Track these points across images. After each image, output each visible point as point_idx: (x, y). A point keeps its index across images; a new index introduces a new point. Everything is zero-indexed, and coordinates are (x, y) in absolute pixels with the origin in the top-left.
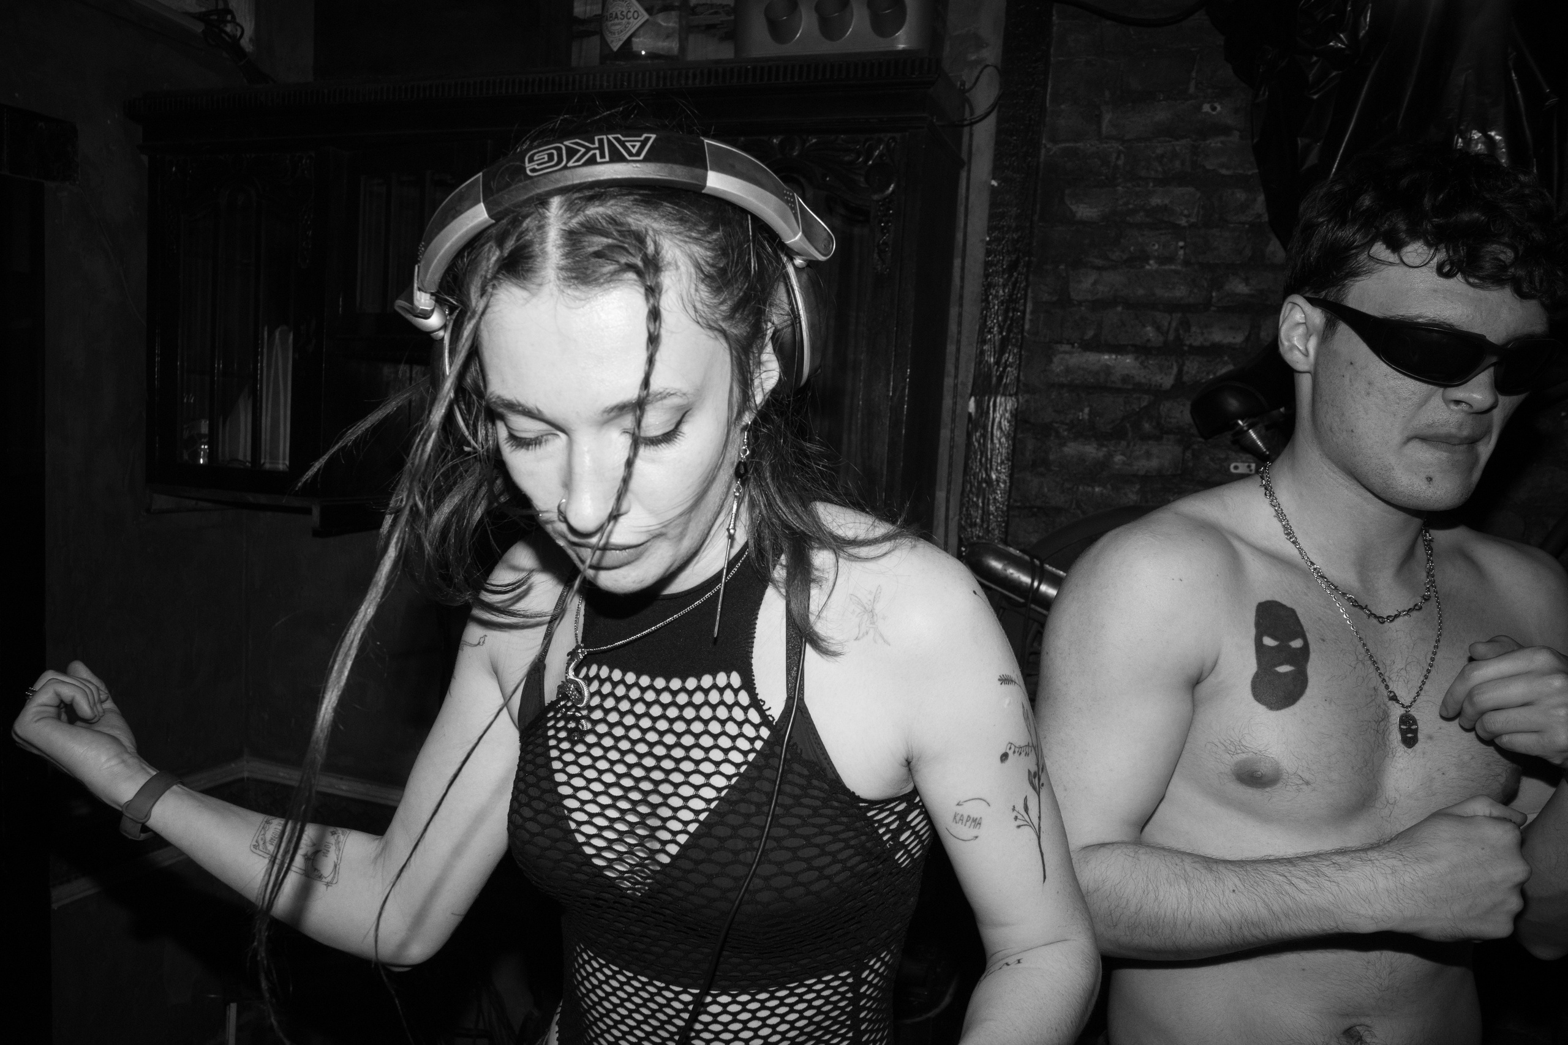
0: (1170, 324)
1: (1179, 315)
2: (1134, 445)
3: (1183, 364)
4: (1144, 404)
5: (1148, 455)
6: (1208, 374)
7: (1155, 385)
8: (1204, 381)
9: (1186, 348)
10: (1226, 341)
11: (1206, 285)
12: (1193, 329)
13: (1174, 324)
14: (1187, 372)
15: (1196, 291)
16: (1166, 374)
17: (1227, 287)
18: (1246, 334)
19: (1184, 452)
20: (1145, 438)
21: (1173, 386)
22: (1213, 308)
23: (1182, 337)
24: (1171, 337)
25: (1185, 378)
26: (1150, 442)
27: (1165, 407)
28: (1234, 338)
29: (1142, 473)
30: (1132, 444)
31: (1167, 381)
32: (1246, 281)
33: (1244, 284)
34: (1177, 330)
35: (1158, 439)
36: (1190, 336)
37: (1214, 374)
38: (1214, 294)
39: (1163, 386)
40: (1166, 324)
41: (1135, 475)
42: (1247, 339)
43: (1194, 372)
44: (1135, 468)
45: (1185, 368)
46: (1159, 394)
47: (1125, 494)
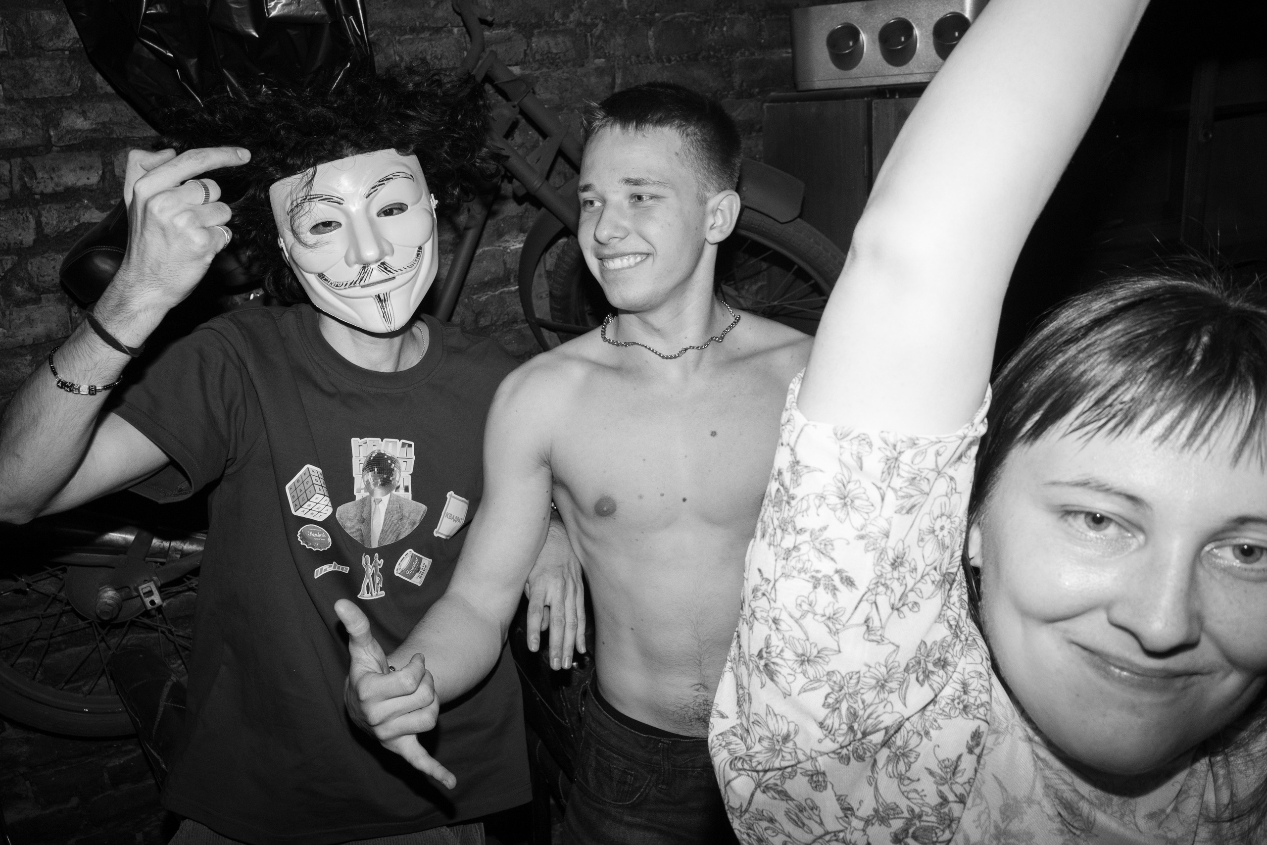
0: (10, 171)
1: (19, 160)
2: (11, 314)
3: (40, 216)
4: (9, 266)
5: (30, 321)
6: (71, 221)
7: (15, 243)
8: (68, 230)
9: (37, 197)
10: (80, 183)
11: (39, 122)
12: (40, 175)
13: (16, 171)
14: (47, 224)
15: (30, 131)
16: (23, 229)
17: (64, 124)
18: (100, 172)
19: (70, 311)
20: (21, 303)
21: (35, 241)
22: (55, 148)
23: (29, 185)
24: (17, 187)
25: (47, 230)
26: (28, 307)
27: (33, 265)
28: (88, 179)
29: (29, 341)
30: (7, 313)
31: (29, 237)
32: (84, 114)
33: (82, 119)
34: (21, 178)
35: (37, 301)
36: (39, 183)
37: (78, 221)
38: (52, 133)
39: (24, 242)
40: (6, 173)
41: (21, 347)
42: (103, 178)
43: (55, 223)
44: (20, 338)
45: (44, 219)
46: (23, 253)
47: (18, 369)
